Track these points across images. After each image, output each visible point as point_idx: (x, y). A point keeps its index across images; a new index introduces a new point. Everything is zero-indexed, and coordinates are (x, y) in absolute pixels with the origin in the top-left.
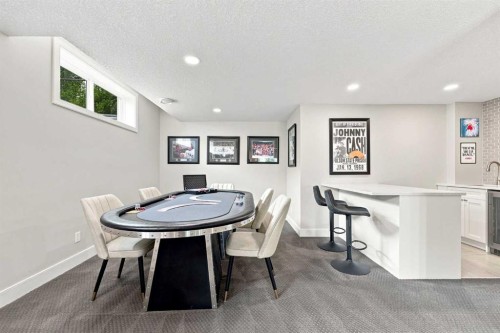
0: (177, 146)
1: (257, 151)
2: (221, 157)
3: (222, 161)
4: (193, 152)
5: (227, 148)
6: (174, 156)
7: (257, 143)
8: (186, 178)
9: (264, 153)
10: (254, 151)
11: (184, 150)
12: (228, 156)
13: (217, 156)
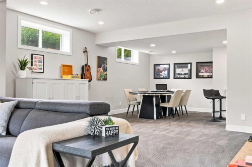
0: (159, 69)
1: (202, 71)
2: (181, 74)
3: (181, 77)
4: (166, 72)
5: (184, 69)
6: (157, 75)
7: (202, 66)
8: (157, 85)
9: (206, 72)
10: (200, 71)
11: (161, 72)
12: (185, 74)
13: (179, 74)
